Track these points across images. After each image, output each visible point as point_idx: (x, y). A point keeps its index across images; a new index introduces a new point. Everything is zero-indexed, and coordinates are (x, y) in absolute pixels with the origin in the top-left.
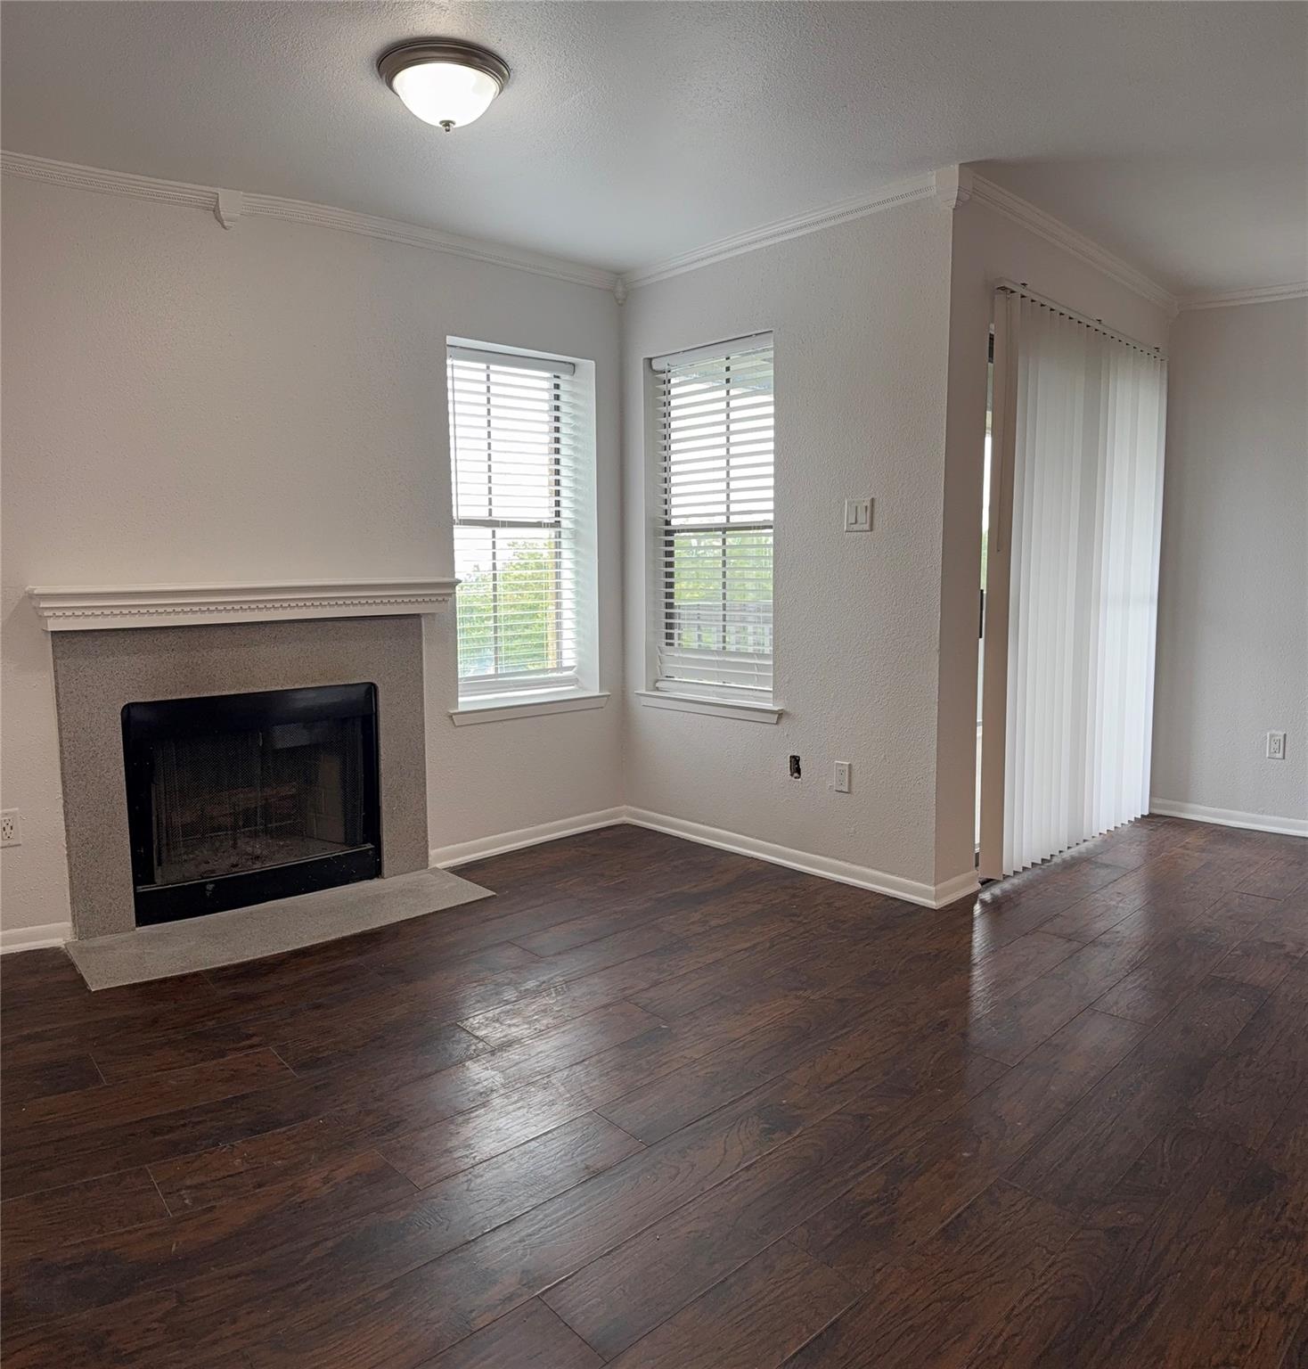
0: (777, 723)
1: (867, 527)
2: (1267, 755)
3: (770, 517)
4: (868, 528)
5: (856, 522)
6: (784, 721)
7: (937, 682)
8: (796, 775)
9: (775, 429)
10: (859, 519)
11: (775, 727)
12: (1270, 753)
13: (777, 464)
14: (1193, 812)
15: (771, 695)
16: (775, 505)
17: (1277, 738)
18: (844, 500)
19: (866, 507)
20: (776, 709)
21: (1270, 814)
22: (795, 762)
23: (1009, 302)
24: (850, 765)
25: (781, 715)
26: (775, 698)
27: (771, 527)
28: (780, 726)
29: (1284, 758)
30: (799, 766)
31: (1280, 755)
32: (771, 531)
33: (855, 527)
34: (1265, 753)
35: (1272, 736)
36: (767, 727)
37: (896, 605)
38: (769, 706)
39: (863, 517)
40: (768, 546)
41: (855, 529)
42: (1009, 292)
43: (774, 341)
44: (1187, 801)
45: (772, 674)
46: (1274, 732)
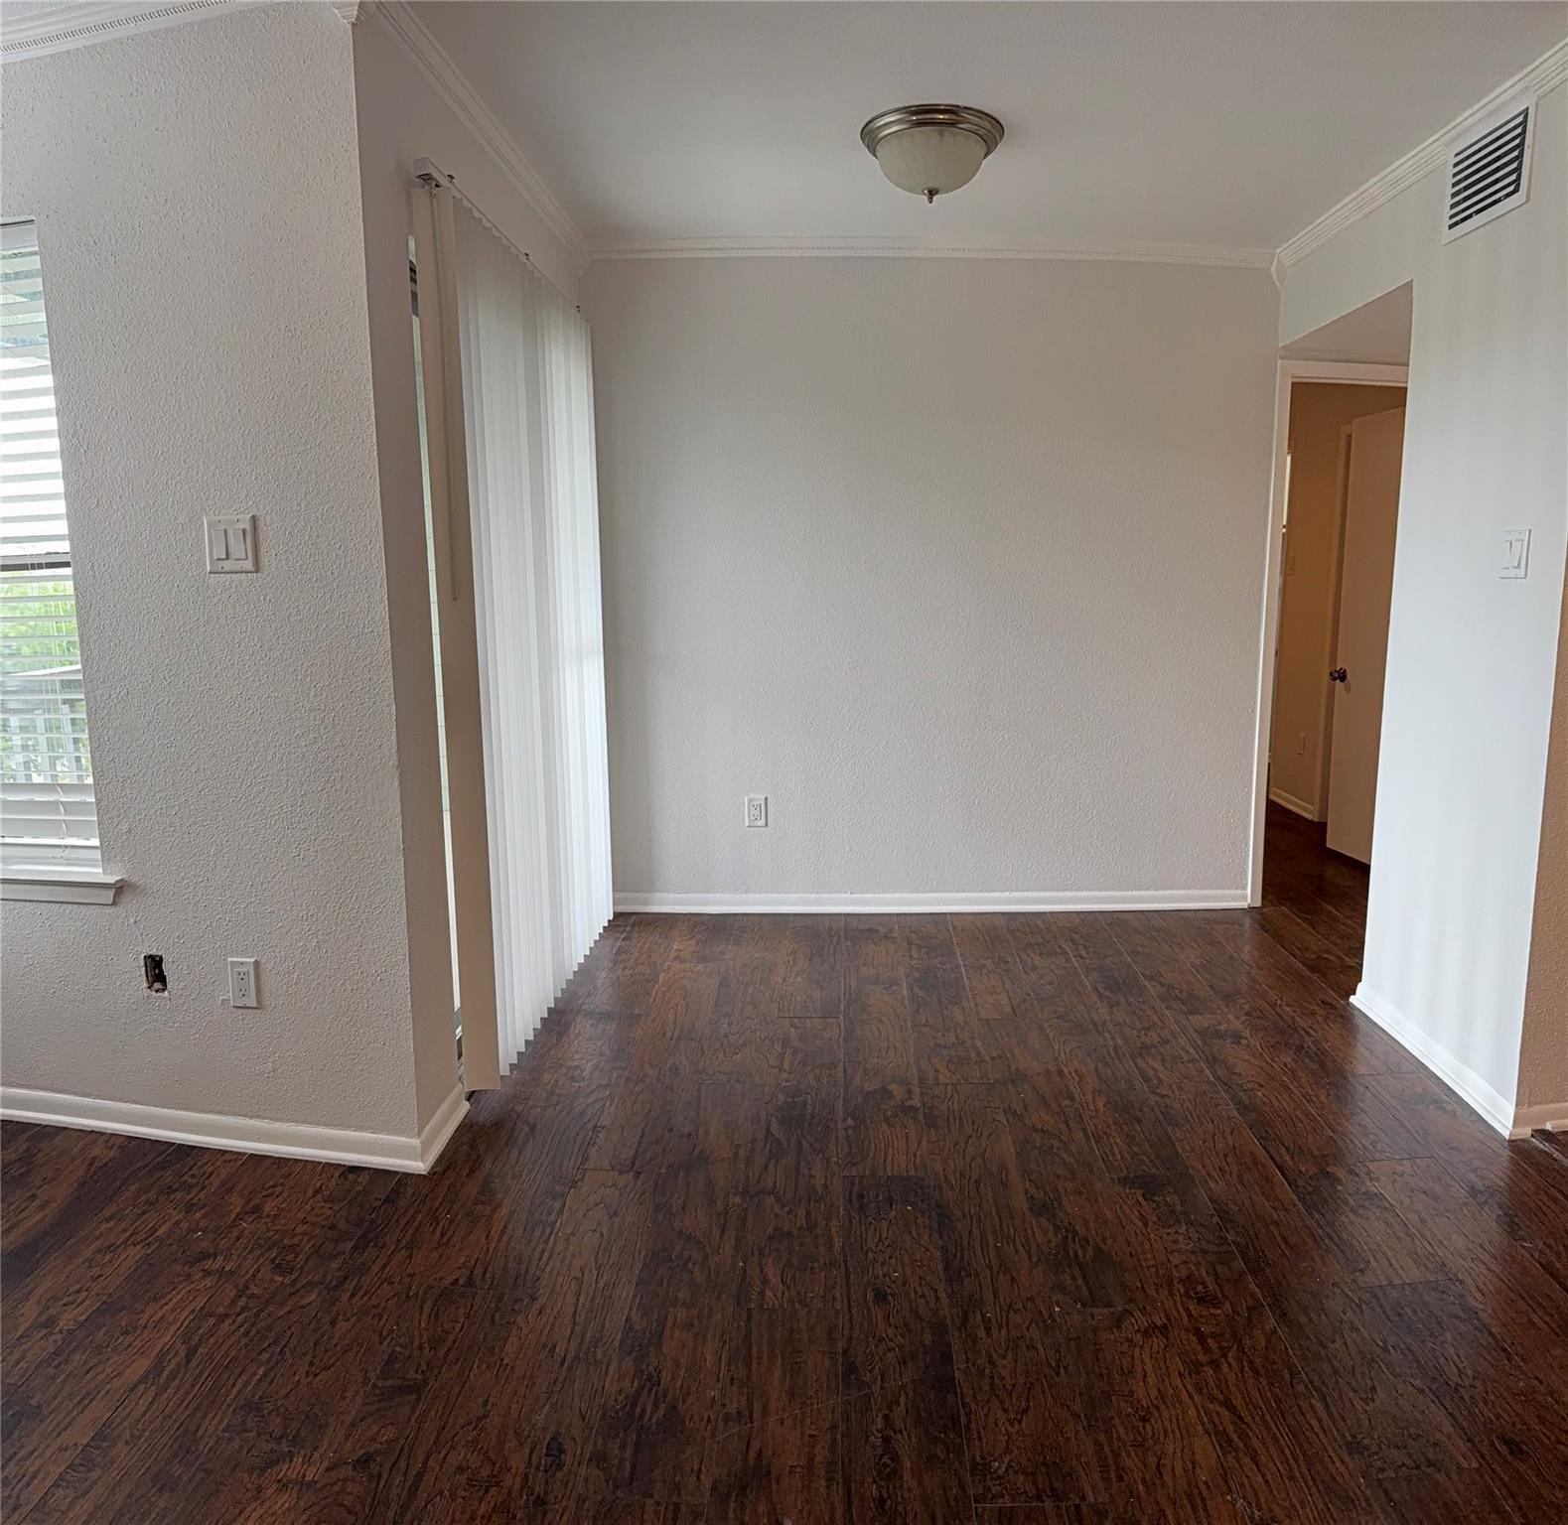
0: (114, 903)
1: (249, 565)
2: (747, 824)
3: (64, 546)
4: (251, 568)
5: (227, 558)
6: (126, 898)
7: (399, 818)
8: (157, 985)
9: (56, 393)
10: (232, 551)
11: (110, 910)
12: (749, 820)
13: (68, 454)
14: (661, 902)
15: (98, 854)
16: (70, 526)
17: (757, 802)
18: (201, 518)
19: (244, 531)
20: (112, 879)
21: (755, 892)
22: (156, 971)
23: (434, 200)
24: (256, 963)
25: (120, 889)
26: (106, 860)
27: (67, 564)
28: (118, 910)
29: (767, 825)
30: (161, 971)
31: (762, 822)
32: (68, 571)
33: (228, 565)
34: (744, 821)
35: (750, 801)
36: (97, 910)
37: (315, 696)
38: (95, 873)
39: (238, 549)
40: (65, 597)
41: (226, 569)
42: (434, 184)
43: (39, 236)
44: (651, 890)
45: (96, 819)
46: (752, 796)
